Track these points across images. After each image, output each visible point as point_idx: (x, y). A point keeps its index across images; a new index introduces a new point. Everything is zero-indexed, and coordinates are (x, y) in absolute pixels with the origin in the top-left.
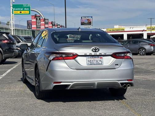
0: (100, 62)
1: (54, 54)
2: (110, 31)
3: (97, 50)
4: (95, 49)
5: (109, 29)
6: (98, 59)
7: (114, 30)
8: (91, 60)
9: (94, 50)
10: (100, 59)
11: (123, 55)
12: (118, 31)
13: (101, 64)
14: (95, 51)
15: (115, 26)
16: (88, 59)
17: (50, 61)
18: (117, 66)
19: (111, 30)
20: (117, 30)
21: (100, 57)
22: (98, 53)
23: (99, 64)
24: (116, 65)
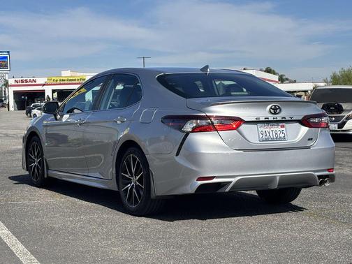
0: (282, 135)
1: (193, 119)
2: (55, 82)
3: (278, 111)
4: (275, 109)
5: (53, 78)
6: (277, 128)
7: (64, 80)
8: (267, 130)
9: (272, 111)
10: (281, 129)
11: (316, 120)
12: (73, 82)
13: (284, 139)
14: (275, 113)
15: (63, 72)
16: (260, 130)
17: (187, 134)
18: (311, 143)
19: (57, 81)
20: (71, 80)
21: (281, 124)
22: (279, 117)
23: (280, 139)
24: (309, 140)
